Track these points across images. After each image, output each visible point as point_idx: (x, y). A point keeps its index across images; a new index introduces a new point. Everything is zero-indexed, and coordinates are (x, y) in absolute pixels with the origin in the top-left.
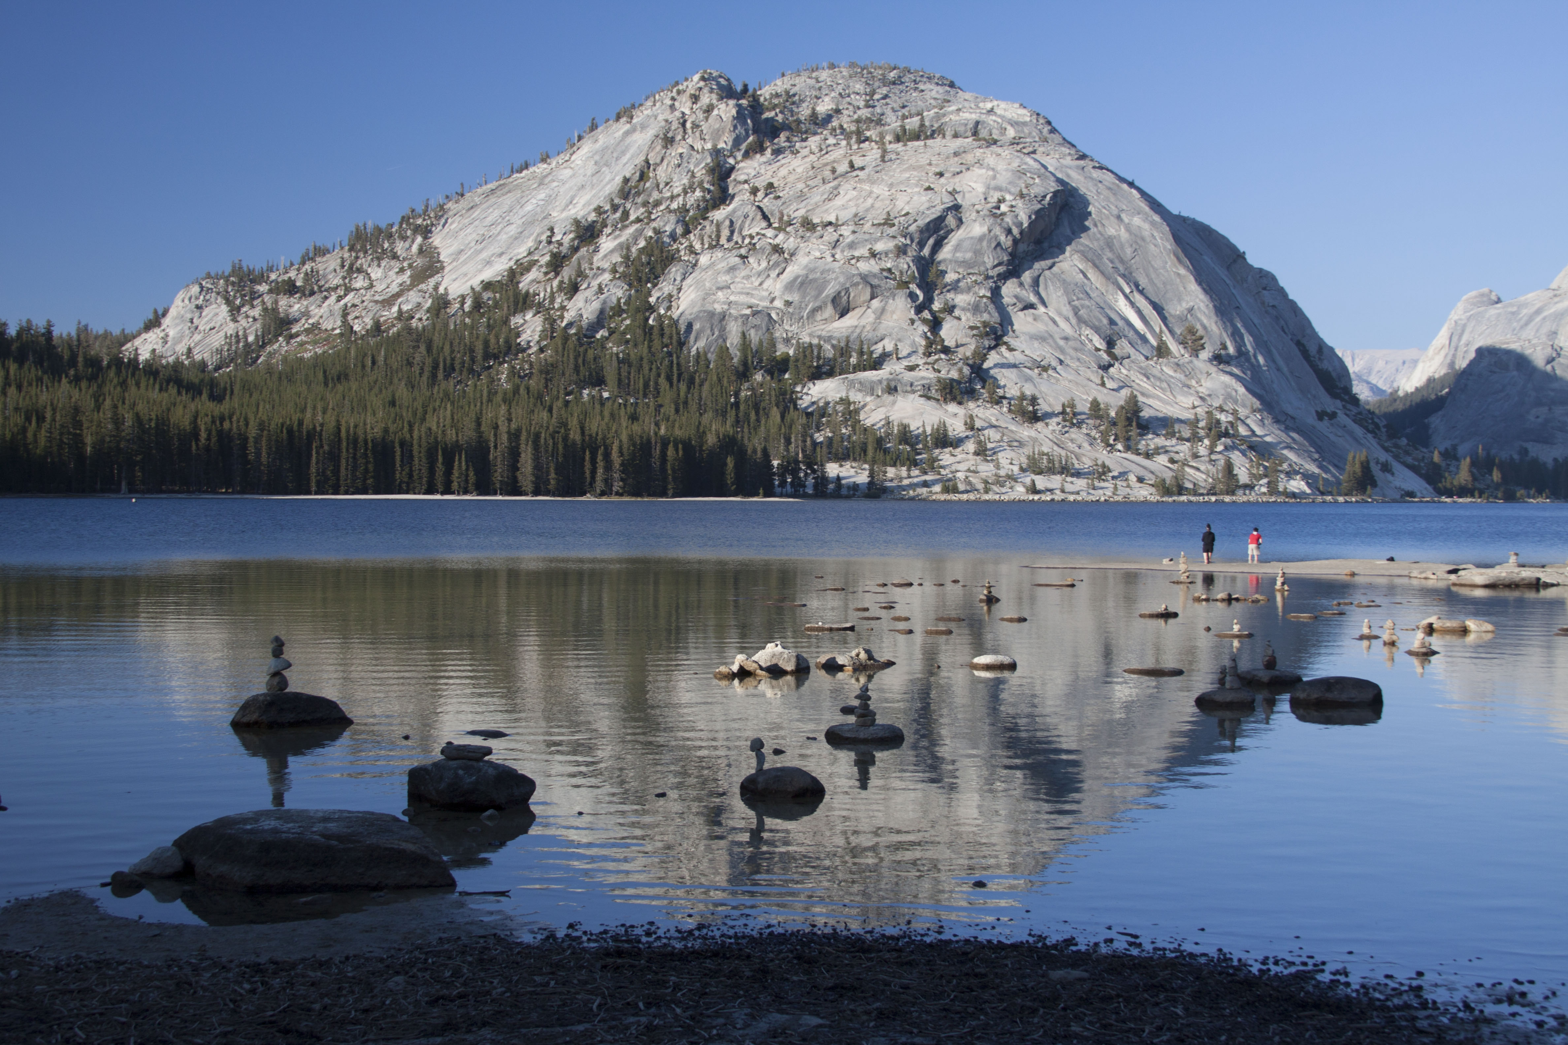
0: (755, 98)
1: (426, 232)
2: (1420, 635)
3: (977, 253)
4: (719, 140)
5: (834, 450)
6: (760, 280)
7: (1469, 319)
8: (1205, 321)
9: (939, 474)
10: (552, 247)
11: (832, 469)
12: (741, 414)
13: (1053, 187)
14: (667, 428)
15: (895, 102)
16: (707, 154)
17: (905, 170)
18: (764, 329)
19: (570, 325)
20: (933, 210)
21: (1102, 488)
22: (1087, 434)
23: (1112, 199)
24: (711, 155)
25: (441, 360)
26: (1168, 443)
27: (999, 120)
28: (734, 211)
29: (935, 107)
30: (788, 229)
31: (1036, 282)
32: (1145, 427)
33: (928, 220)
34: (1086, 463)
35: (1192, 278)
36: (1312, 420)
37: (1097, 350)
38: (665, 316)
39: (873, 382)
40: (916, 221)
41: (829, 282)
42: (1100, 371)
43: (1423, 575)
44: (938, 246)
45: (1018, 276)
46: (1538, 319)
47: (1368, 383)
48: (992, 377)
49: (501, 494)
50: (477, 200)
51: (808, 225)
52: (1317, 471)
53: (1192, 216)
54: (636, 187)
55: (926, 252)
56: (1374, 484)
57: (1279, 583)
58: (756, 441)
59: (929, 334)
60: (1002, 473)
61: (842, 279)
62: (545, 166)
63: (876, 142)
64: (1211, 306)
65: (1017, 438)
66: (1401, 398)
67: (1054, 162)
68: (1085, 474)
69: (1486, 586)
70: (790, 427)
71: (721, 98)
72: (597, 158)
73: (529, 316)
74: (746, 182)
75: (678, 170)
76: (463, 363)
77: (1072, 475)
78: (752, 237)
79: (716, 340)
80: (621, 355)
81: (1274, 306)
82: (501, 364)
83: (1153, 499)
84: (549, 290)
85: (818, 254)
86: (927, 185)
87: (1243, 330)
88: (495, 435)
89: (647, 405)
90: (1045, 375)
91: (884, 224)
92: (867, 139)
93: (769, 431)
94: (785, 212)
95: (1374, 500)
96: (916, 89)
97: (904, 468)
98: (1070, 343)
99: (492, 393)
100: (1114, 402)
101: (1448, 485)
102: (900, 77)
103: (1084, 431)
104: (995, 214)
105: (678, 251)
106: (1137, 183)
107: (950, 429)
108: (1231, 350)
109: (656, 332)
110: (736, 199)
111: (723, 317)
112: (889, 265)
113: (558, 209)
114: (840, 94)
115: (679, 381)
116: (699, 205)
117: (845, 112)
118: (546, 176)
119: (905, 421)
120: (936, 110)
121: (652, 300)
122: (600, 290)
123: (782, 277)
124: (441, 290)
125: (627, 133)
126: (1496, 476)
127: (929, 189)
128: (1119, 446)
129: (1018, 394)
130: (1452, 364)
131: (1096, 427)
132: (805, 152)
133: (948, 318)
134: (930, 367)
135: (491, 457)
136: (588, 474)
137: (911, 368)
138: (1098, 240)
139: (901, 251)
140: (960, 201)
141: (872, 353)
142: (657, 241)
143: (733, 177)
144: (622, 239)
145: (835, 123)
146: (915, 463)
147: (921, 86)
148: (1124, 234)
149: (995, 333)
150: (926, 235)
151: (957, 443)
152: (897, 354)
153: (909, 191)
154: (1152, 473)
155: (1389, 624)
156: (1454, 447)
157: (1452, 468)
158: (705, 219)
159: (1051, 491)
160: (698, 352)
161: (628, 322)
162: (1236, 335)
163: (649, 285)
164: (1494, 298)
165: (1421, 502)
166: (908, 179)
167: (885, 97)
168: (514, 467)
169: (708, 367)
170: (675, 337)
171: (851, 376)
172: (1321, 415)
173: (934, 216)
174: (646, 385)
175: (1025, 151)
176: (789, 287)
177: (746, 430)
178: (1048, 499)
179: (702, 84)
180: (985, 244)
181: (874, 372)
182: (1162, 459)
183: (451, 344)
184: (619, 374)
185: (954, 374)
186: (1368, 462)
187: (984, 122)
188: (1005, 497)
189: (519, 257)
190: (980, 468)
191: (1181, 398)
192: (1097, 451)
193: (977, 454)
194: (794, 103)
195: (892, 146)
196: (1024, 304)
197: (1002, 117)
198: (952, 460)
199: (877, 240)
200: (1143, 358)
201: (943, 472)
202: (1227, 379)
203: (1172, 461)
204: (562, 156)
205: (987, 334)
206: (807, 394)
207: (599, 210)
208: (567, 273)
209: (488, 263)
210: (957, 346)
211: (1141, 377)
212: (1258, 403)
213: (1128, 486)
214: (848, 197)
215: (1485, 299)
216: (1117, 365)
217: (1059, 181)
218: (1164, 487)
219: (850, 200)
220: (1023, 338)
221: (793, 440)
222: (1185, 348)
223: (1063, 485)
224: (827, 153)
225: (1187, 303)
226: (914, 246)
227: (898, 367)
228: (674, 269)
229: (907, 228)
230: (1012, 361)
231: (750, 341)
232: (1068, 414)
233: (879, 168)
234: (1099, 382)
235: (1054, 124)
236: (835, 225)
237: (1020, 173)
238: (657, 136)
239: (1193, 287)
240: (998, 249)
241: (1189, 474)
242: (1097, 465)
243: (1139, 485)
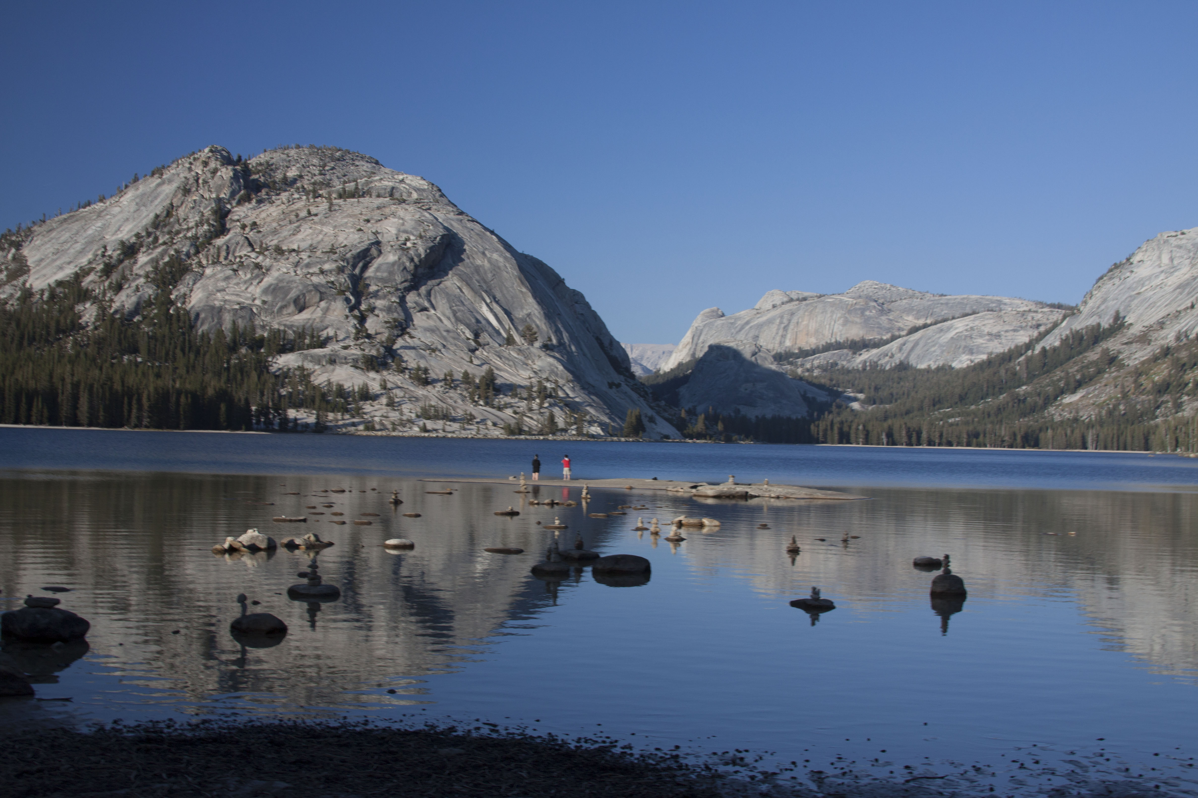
0: (246, 165)
1: (18, 246)
2: (674, 528)
3: (391, 273)
4: (221, 192)
5: (293, 401)
6: (246, 286)
7: (705, 326)
8: (538, 322)
9: (363, 418)
10: (105, 259)
11: (292, 413)
12: (231, 375)
13: (441, 232)
14: (180, 383)
15: (339, 172)
16: (212, 201)
17: (344, 217)
18: (248, 319)
19: (116, 312)
20: (362, 244)
21: (469, 429)
22: (461, 394)
23: (480, 242)
24: (215, 202)
25: (26, 333)
26: (513, 401)
27: (407, 187)
28: (230, 240)
29: (365, 177)
30: (266, 253)
31: (429, 294)
32: (499, 390)
33: (359, 250)
34: (460, 413)
35: (530, 294)
36: (605, 388)
37: (468, 339)
38: (181, 308)
39: (320, 356)
40: (351, 251)
41: (291, 289)
42: (470, 353)
43: (675, 489)
44: (365, 268)
45: (417, 290)
46: (747, 327)
47: (641, 365)
48: (399, 355)
49: (66, 425)
50: (54, 225)
51: (279, 251)
52: (608, 421)
53: (531, 254)
54: (164, 221)
55: (357, 271)
56: (644, 430)
58: (240, 394)
59: (358, 325)
60: (404, 418)
61: (301, 288)
62: (102, 204)
63: (326, 198)
64: (542, 313)
65: (415, 395)
66: (661, 375)
67: (442, 216)
68: (459, 420)
69: (714, 497)
70: (264, 385)
71: (223, 165)
72: (138, 200)
73: (88, 305)
74: (238, 221)
75: (192, 211)
76: (41, 335)
77: (450, 421)
78: (241, 257)
79: (215, 325)
80: (150, 334)
81: (582, 314)
82: (68, 336)
83: (502, 437)
84: (102, 288)
85: (285, 270)
86: (359, 227)
87: (562, 329)
88: (63, 385)
89: (168, 367)
90: (433, 354)
91: (330, 252)
92: (320, 196)
93: (249, 387)
94: (264, 241)
95: (644, 440)
96: (353, 164)
97: (340, 414)
98: (451, 334)
99: (61, 357)
100: (478, 373)
101: (690, 432)
102: (343, 156)
103: (459, 392)
104: (403, 248)
105: (191, 264)
106: (496, 232)
107: (370, 388)
108: (554, 341)
109: (174, 318)
110: (232, 232)
111: (220, 310)
112: (332, 279)
113: (110, 233)
114: (303, 165)
115: (189, 352)
116: (206, 235)
117: (306, 177)
118: (102, 211)
119: (341, 383)
120: (366, 179)
121: (172, 297)
122: (137, 289)
123: (261, 284)
124: (28, 285)
125: (159, 185)
126: (720, 426)
128: (481, 402)
129: (416, 366)
130: (693, 355)
131: (466, 389)
132: (278, 202)
133: (371, 315)
134: (357, 347)
135: (59, 400)
136: (126, 413)
137: (346, 348)
138: (470, 267)
139: (341, 270)
140: (380, 239)
141: (320, 337)
142: (177, 258)
143: (229, 217)
144: (154, 255)
145: (299, 184)
146: (347, 411)
147: (357, 163)
148: (486, 264)
149: (401, 326)
150: (357, 260)
151: (375, 398)
152: (336, 338)
153: (347, 231)
154: (502, 420)
155: (654, 521)
156: (695, 407)
157: (693, 421)
158: (210, 244)
159: (436, 430)
160: (203, 333)
161: (156, 311)
162: (557, 332)
163: (171, 287)
164: (720, 313)
166: (346, 223)
167: (333, 169)
168: (75, 407)
169: (209, 343)
170: (187, 322)
171: (305, 352)
172: (611, 385)
173: (363, 248)
174: (167, 354)
175: (424, 208)
176: (266, 291)
177: (234, 386)
178: (434, 436)
179: (210, 154)
180: (396, 267)
181: (321, 350)
182: (509, 411)
183: (34, 322)
184: (149, 346)
185: (374, 353)
186: (640, 416)
187: (397, 188)
188: (406, 434)
189: (82, 265)
190: (390, 415)
191: (522, 372)
192: (466, 405)
193: (388, 405)
194: (272, 170)
195: (336, 201)
196: (421, 308)
197: (409, 185)
198: (371, 409)
199: (325, 262)
200: (497, 345)
201: (365, 417)
202: (551, 360)
203: (515, 413)
204: (114, 198)
205: (396, 327)
206: (276, 363)
207: (138, 236)
208: (115, 277)
209: (61, 268)
210: (377, 334)
211: (496, 357)
212: (571, 376)
213: (487, 429)
214: (306, 233)
215: (715, 314)
216: (480, 349)
217: (445, 228)
218: (510, 430)
219: (308, 236)
220: (419, 330)
221: (265, 393)
222: (525, 339)
223: (444, 427)
224: (293, 204)
225: (527, 310)
226: (349, 267)
227: (337, 347)
228: (188, 277)
229: (345, 255)
230: (412, 344)
231: (238, 327)
232: (448, 380)
233: (327, 215)
234: (468, 360)
235: (443, 191)
236: (297, 252)
237: (420, 222)
238: (179, 188)
239: (531, 300)
240: (405, 271)
241: (526, 421)
242: (466, 414)
243: (493, 428)
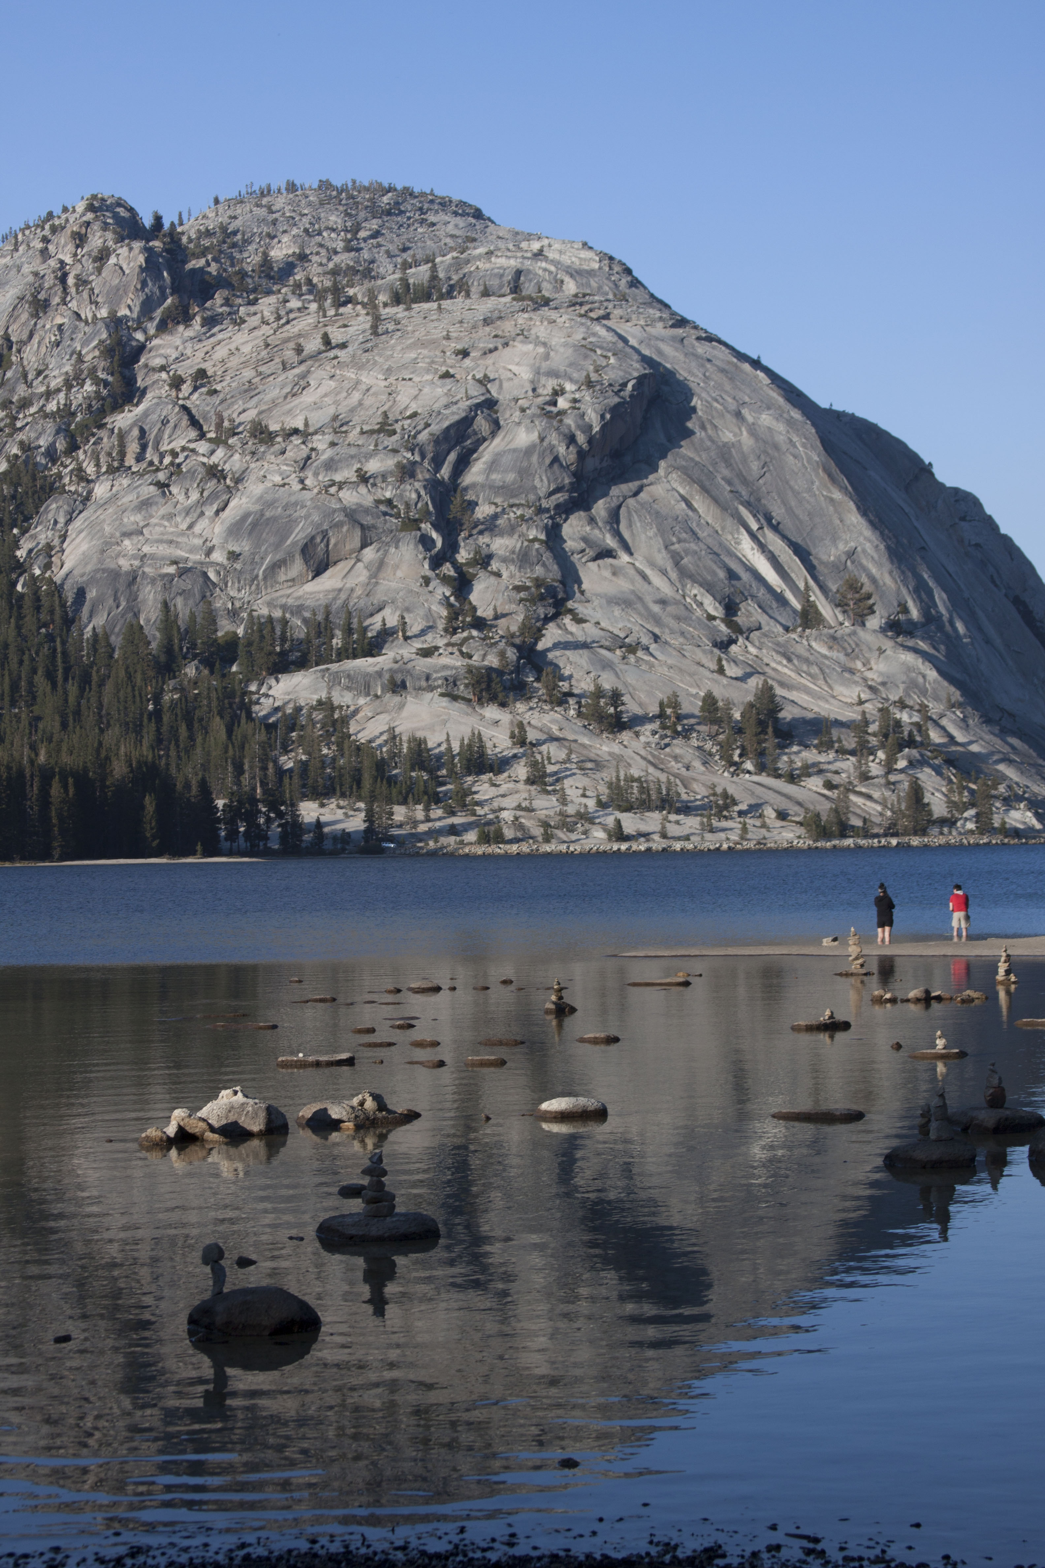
0: (173, 236)
3: (524, 473)
4: (119, 304)
5: (310, 782)
6: (188, 520)
8: (874, 571)
9: (474, 813)
11: (309, 811)
12: (165, 729)
13: (637, 369)
14: (49, 755)
15: (392, 242)
16: (100, 325)
17: (409, 347)
18: (198, 597)
20: (454, 408)
21: (723, 830)
22: (699, 748)
23: (728, 387)
24: (107, 327)
26: (822, 758)
27: (553, 269)
28: (146, 414)
29: (452, 249)
30: (230, 441)
31: (614, 517)
32: (789, 733)
33: (446, 424)
34: (700, 792)
35: (852, 505)
36: (1040, 717)
37: (711, 618)
38: (41, 578)
39: (367, 674)
40: (427, 425)
41: (296, 522)
42: (716, 651)
44: (463, 464)
45: (588, 509)
48: (551, 663)
51: (262, 434)
53: (850, 411)
55: (445, 472)
57: (1001, 971)
58: (189, 770)
59: (452, 599)
60: (571, 810)
61: (316, 517)
63: (364, 305)
64: (882, 547)
65: (592, 756)
67: (637, 331)
68: (697, 808)
70: (242, 747)
71: (120, 239)
74: (163, 368)
75: (56, 351)
77: (678, 811)
78: (174, 454)
79: (123, 615)
81: (977, 545)
83: (801, 844)
85: (278, 479)
86: (444, 369)
87: (931, 583)
89: (18, 717)
90: (632, 659)
91: (379, 431)
92: (350, 300)
93: (208, 754)
94: (225, 415)
96: (423, 222)
97: (420, 807)
98: (669, 609)
100: (739, 696)
102: (397, 203)
103: (694, 742)
104: (549, 412)
105: (60, 476)
106: (765, 362)
107: (489, 745)
108: (915, 613)
109: (28, 603)
110: (149, 396)
111: (133, 578)
112: (388, 495)
115: (66, 679)
116: (90, 406)
117: (314, 258)
119: (420, 734)
120: (455, 254)
121: (21, 554)
123: (223, 515)
127: (447, 375)
128: (749, 765)
129: (592, 688)
131: (712, 737)
132: (254, 321)
133: (482, 574)
134: (455, 650)
137: (427, 653)
138: (707, 449)
139: (407, 472)
140: (494, 393)
141: (365, 630)
142: (26, 462)
143: (142, 360)
145: (299, 276)
146: (437, 799)
147: (432, 218)
148: (746, 440)
149: (554, 596)
150: (445, 447)
151: (500, 765)
152: (404, 631)
153: (417, 379)
154: (800, 804)
158: (101, 426)
159: (646, 835)
160: (95, 634)
162: (921, 591)
163: (15, 531)
166: (415, 361)
167: (376, 234)
169: (111, 657)
170: (58, 611)
171: (334, 667)
173: (456, 418)
174: (15, 687)
175: (593, 315)
176: (235, 530)
177: (173, 753)
178: (642, 848)
179: (90, 216)
180: (535, 459)
181: (370, 660)
182: (815, 783)
185: (493, 661)
187: (529, 272)
188: (576, 848)
190: (537, 804)
191: (840, 689)
192: (714, 773)
193: (530, 781)
194: (234, 246)
195: (388, 310)
196: (598, 550)
197: (556, 263)
198: (492, 792)
199: (369, 456)
200: (780, 629)
201: (480, 811)
202: (908, 658)
203: (829, 785)
205: (542, 598)
206: (267, 696)
210: (497, 617)
211: (779, 658)
212: (958, 693)
213: (764, 826)
214: (322, 390)
216: (741, 640)
217: (647, 360)
218: (818, 826)
219: (326, 395)
220: (596, 603)
221: (246, 767)
222: (844, 612)
223: (664, 827)
224: (288, 322)
225: (846, 543)
226: (426, 464)
227: (407, 651)
228: (54, 506)
229: (415, 437)
230: (581, 638)
231: (177, 616)
232: (669, 717)
233: (369, 345)
234: (716, 668)
235: (635, 273)
236: (303, 434)
237: (587, 348)
238: (21, 299)
239: (854, 518)
240: (556, 466)
241: (855, 804)
242: (715, 794)
243: (780, 823)
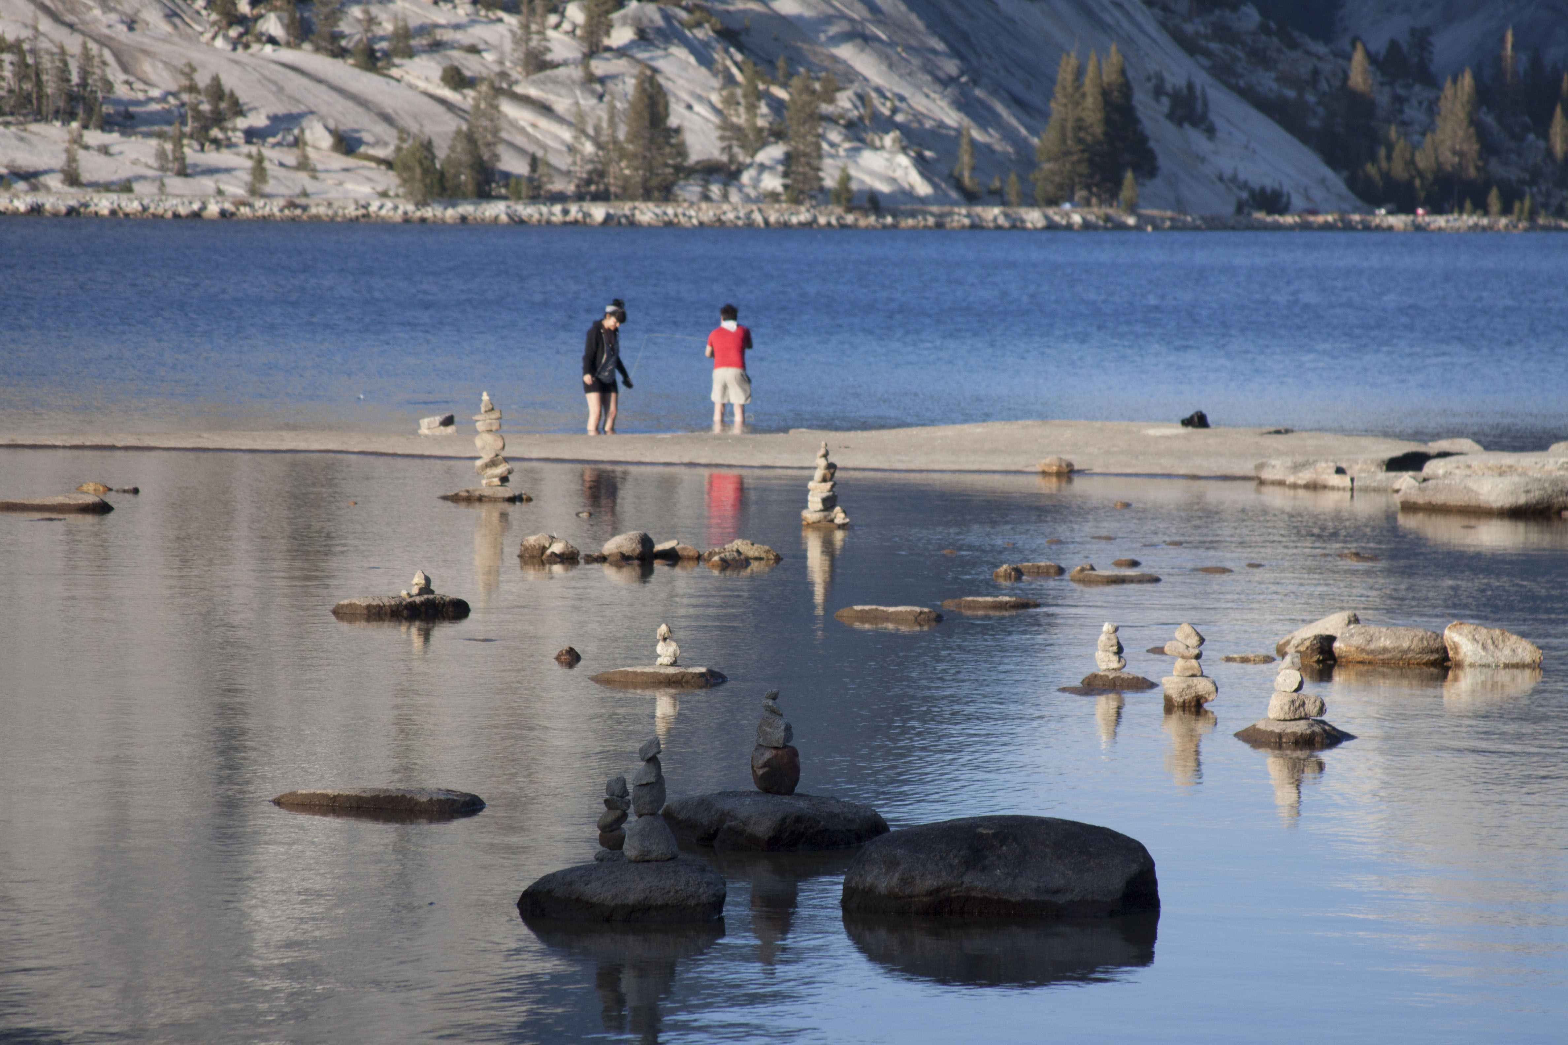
2: (1287, 676)
21: (211, 171)
34: (156, 82)
43: (1305, 477)
52: (952, 118)
56: (1147, 165)
57: (814, 501)
68: (151, 119)
69: (1516, 513)
77: (107, 124)
83: (388, 210)
95: (1145, 219)
101: (1399, 172)
128: (272, 25)
154: (387, 118)
155: (1186, 640)
156: (1421, 38)
157: (1411, 112)
159: (31, 177)
165: (1306, 227)
182: (421, 73)
186: (1126, 89)
192: (193, 39)
203: (456, 78)
213: (304, 165)
218: (427, 171)
223: (72, 159)
241: (514, 125)
242: (192, 89)
243: (340, 161)
